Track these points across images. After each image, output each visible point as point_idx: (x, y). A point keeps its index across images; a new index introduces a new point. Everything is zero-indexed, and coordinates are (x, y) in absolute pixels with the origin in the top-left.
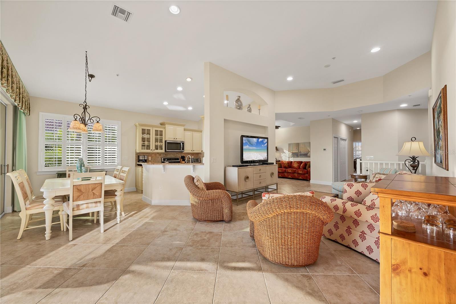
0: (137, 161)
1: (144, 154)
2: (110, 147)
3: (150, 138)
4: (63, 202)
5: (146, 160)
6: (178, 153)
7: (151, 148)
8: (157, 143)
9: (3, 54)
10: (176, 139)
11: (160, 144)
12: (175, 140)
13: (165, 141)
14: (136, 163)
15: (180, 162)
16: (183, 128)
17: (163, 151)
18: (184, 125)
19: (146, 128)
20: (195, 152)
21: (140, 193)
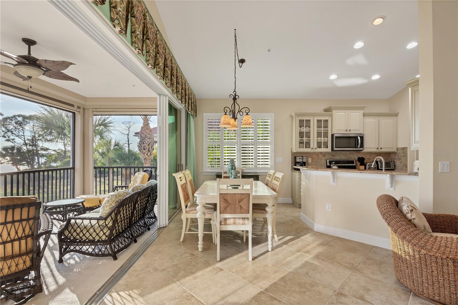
0: (294, 164)
1: (302, 155)
2: (263, 146)
3: (310, 132)
4: (214, 210)
5: (305, 162)
6: (352, 153)
7: (311, 146)
8: (319, 139)
9: (165, 53)
10: (350, 130)
11: (324, 140)
12: (348, 132)
13: (332, 135)
14: (292, 167)
15: (357, 167)
16: (361, 112)
17: (329, 150)
18: (362, 108)
19: (305, 118)
20: (384, 150)
21: (297, 208)
